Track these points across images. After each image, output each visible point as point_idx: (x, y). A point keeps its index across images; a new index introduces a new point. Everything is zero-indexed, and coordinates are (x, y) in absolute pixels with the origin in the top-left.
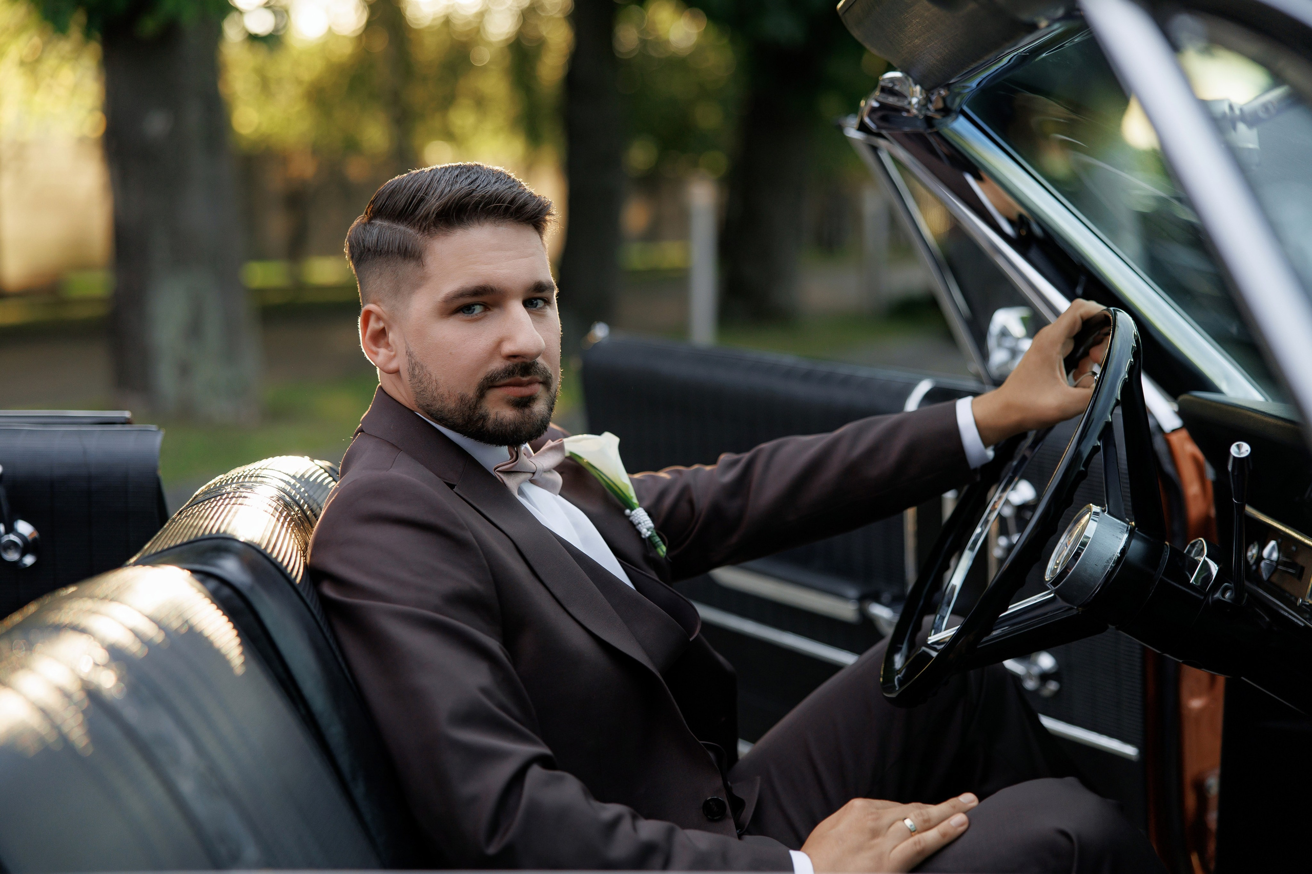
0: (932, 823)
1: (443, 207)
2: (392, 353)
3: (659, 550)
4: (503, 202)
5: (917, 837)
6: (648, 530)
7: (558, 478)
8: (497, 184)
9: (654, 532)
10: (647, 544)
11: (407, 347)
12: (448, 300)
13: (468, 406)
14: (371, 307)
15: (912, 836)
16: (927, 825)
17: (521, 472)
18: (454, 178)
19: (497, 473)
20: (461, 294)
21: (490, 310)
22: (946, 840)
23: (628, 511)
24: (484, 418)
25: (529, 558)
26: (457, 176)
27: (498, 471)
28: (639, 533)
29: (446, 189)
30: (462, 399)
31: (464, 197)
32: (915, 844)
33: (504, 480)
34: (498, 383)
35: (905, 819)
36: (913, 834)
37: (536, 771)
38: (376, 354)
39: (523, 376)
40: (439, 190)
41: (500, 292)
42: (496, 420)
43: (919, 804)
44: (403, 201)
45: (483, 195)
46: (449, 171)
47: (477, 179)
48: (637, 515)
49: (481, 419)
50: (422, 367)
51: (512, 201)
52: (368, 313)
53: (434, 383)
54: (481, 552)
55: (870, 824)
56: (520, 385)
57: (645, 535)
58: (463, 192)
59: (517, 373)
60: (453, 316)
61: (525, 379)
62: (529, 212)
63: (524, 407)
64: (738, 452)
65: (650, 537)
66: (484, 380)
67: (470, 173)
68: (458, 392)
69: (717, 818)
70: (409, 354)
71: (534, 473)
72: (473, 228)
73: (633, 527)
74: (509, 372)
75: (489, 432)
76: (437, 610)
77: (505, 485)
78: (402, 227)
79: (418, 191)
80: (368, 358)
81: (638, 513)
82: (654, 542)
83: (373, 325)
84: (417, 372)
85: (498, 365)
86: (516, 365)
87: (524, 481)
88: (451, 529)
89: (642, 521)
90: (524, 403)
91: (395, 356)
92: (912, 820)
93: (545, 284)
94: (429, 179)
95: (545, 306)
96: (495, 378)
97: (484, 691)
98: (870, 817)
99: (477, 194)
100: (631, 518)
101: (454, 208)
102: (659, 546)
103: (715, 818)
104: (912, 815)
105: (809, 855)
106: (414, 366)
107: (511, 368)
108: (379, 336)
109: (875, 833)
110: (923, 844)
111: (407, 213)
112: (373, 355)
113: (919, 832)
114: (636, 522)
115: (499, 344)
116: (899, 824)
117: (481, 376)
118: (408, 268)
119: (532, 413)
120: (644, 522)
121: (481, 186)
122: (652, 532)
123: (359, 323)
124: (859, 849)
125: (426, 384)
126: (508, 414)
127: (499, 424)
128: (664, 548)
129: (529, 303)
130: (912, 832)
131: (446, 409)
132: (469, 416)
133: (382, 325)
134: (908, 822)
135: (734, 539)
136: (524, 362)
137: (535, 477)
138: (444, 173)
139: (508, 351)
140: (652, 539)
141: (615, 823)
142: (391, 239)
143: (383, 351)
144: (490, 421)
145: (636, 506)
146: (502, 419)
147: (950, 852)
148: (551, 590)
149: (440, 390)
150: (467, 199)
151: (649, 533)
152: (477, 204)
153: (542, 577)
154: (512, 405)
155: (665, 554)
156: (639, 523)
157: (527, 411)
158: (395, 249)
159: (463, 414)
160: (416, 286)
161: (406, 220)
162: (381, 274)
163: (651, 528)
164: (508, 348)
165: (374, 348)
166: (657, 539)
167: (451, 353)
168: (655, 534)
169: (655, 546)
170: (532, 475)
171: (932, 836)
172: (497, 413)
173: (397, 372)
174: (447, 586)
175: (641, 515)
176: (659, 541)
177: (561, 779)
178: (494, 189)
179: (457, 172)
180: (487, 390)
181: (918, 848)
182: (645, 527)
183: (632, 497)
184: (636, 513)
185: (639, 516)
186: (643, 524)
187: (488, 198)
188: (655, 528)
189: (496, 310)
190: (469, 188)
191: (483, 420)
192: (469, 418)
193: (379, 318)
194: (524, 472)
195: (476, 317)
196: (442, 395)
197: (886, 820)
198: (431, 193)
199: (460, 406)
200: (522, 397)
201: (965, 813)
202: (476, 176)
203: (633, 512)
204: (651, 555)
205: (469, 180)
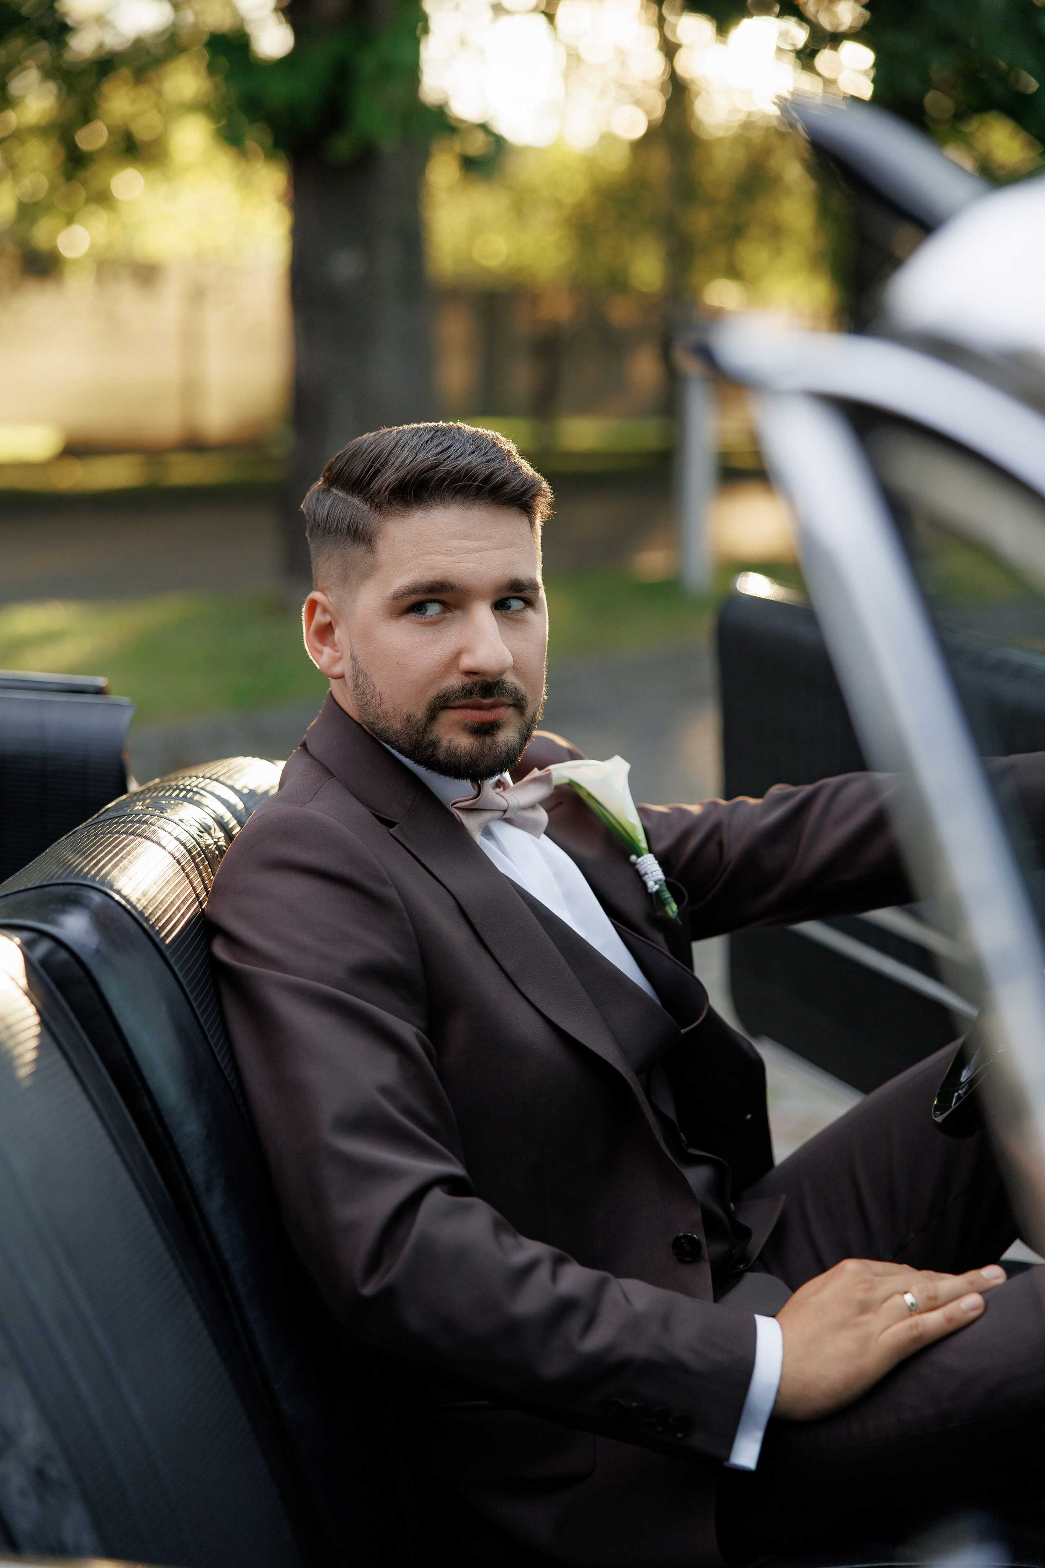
0: (939, 1302)
1: (399, 482)
2: (338, 655)
3: (668, 909)
4: (474, 481)
5: (917, 1319)
6: (656, 883)
7: (542, 816)
8: (473, 455)
9: (664, 884)
10: (654, 900)
11: (352, 650)
12: (398, 596)
13: (416, 729)
14: (316, 595)
15: (911, 1316)
16: (932, 1304)
17: (486, 810)
18: (422, 445)
19: (455, 810)
20: (413, 590)
21: (451, 611)
22: (951, 1327)
23: (633, 858)
24: (435, 744)
25: (475, 921)
26: (427, 442)
27: (455, 808)
28: (644, 885)
29: (408, 459)
30: (409, 720)
31: (428, 471)
32: (911, 1327)
33: (462, 820)
34: (452, 704)
35: (906, 1293)
36: (913, 1313)
37: (437, 1197)
38: (321, 652)
39: (484, 697)
40: (400, 460)
41: (461, 590)
42: (449, 748)
43: (931, 1273)
44: (360, 468)
45: (450, 470)
46: (419, 435)
47: (449, 447)
48: (644, 863)
49: (431, 746)
50: (366, 675)
51: (488, 479)
52: (313, 604)
53: (378, 697)
54: (406, 914)
55: (860, 1295)
56: (480, 708)
57: (652, 889)
58: (428, 463)
59: (476, 694)
60: (405, 616)
61: (487, 701)
62: (508, 493)
63: (485, 735)
64: (795, 783)
65: (658, 892)
66: (435, 699)
67: (444, 438)
68: (405, 711)
69: (688, 1259)
70: (354, 658)
71: (505, 811)
72: (435, 510)
73: (639, 878)
74: (467, 692)
75: (439, 762)
76: (339, 986)
77: (463, 825)
78: (356, 501)
79: (377, 457)
80: (311, 657)
81: (645, 861)
82: (663, 898)
83: (320, 618)
84: (360, 681)
85: (454, 681)
86: (475, 684)
87: (491, 820)
88: (369, 884)
89: (649, 872)
90: (485, 730)
91: (340, 658)
92: (914, 1296)
93: (525, 582)
94: (393, 444)
95: (525, 608)
96: (449, 698)
97: (385, 1091)
98: (861, 1286)
99: (447, 466)
100: (637, 866)
101: (413, 484)
102: (669, 904)
103: (686, 1259)
104: (915, 1289)
105: (781, 1325)
106: (358, 673)
107: (469, 687)
108: (325, 632)
109: (865, 1308)
110: (921, 1329)
111: (361, 486)
112: (316, 654)
113: (921, 1312)
114: (643, 872)
115: (457, 655)
116: (897, 1299)
117: (432, 693)
118: (358, 552)
119: (494, 743)
120: (652, 873)
121: (452, 457)
122: (660, 885)
123: (303, 614)
124: (842, 1325)
125: (369, 697)
126: (464, 742)
127: (452, 753)
128: (674, 907)
129: (500, 605)
130: (913, 1310)
131: (391, 731)
132: (416, 740)
133: (328, 618)
134: (909, 1298)
135: (774, 894)
136: (484, 681)
137: (507, 816)
138: (413, 436)
139: (465, 666)
140: (661, 894)
141: (531, 1267)
142: (341, 515)
143: (327, 650)
144: (442, 750)
145: (644, 852)
146: (456, 749)
147: (955, 1342)
148: (501, 963)
149: (385, 707)
150: (430, 474)
151: (657, 887)
152: (442, 480)
153: (491, 946)
154: (470, 732)
155: (676, 914)
156: (646, 874)
157: (488, 740)
158: (344, 528)
159: (410, 739)
160: (365, 576)
161: (359, 493)
162: (329, 557)
163: (660, 880)
164: (467, 662)
165: (318, 646)
166: (667, 895)
167: (398, 663)
168: (665, 888)
169: (663, 904)
170: (502, 813)
171: (934, 1320)
172: (450, 741)
173: (341, 677)
174: (356, 955)
175: (649, 863)
176: (669, 898)
177: (468, 1208)
178: (465, 462)
179: (428, 436)
180: (440, 710)
181: (915, 1333)
182: (652, 879)
183: (639, 841)
184: (642, 861)
185: (646, 865)
186: (650, 875)
187: (454, 474)
188: (666, 881)
189: (458, 613)
190: (435, 460)
191: (432, 747)
192: (416, 744)
193: (325, 611)
194: (488, 810)
195: (432, 619)
196: (387, 713)
197: (883, 1290)
198: (391, 462)
199: (407, 728)
200: (482, 724)
201: (981, 1293)
202: (450, 443)
203: (640, 860)
204: (659, 914)
205: (440, 448)
